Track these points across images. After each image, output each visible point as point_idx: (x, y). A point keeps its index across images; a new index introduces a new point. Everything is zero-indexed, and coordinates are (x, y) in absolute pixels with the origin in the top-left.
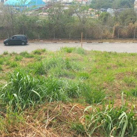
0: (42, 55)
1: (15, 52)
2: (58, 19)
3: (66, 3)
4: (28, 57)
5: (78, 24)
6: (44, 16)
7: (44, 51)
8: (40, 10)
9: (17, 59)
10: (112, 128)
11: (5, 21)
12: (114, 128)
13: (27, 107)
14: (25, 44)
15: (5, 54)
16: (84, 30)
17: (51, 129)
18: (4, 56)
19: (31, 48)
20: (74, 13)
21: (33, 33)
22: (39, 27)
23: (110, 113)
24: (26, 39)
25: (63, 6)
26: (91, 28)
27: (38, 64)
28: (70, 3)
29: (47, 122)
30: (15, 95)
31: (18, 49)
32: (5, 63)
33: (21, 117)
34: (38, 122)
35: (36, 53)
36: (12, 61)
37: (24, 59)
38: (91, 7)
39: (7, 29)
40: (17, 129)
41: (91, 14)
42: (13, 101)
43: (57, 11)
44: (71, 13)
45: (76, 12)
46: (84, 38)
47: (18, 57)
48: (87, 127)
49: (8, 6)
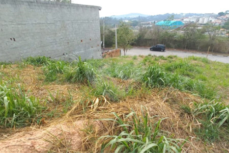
0: (173, 59)
1: (156, 55)
2: (191, 35)
3: (201, 24)
4: (164, 59)
5: (208, 40)
6: (181, 33)
7: (175, 57)
8: (179, 29)
9: (156, 60)
10: (213, 117)
11: (154, 35)
12: (215, 118)
13: (155, 87)
14: (163, 51)
15: (149, 55)
16: (212, 45)
17: (167, 103)
18: (149, 57)
19: (166, 54)
20: (206, 32)
21: (171, 44)
22: (175, 41)
23: (215, 106)
24: (164, 47)
25: (198, 27)
26: (219, 45)
27: (169, 64)
28: (205, 24)
29: (165, 99)
30: (149, 78)
31: (158, 54)
32: (148, 61)
33: (149, 92)
34: (159, 97)
35: (169, 57)
36: (152, 60)
37: (160, 60)
38: (223, 27)
39: (154, 40)
40: (146, 97)
41: (222, 33)
42: (147, 82)
43: (192, 30)
44: (203, 32)
45: (208, 31)
46: (210, 51)
47: (157, 58)
48: (193, 111)
49: (157, 26)
